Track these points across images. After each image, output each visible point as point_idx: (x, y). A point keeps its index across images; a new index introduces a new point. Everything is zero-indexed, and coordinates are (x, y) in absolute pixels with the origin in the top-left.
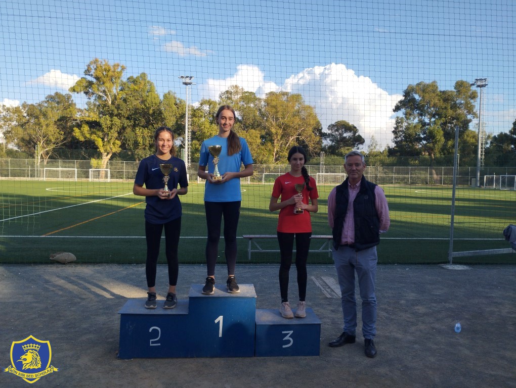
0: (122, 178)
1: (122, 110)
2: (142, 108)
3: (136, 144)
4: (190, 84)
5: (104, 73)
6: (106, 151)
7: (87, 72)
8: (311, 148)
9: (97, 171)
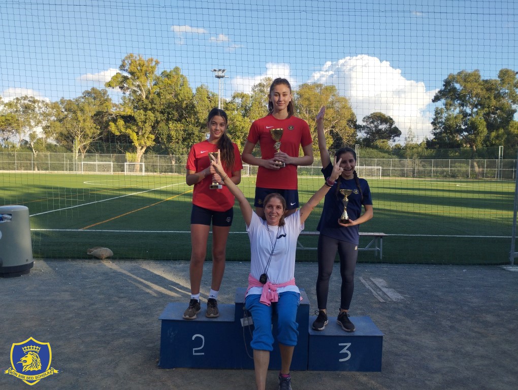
0: (156, 172)
1: (155, 104)
2: (176, 102)
3: (169, 138)
4: (222, 77)
5: (139, 68)
6: (140, 145)
7: (122, 67)
8: (345, 141)
9: (132, 165)
